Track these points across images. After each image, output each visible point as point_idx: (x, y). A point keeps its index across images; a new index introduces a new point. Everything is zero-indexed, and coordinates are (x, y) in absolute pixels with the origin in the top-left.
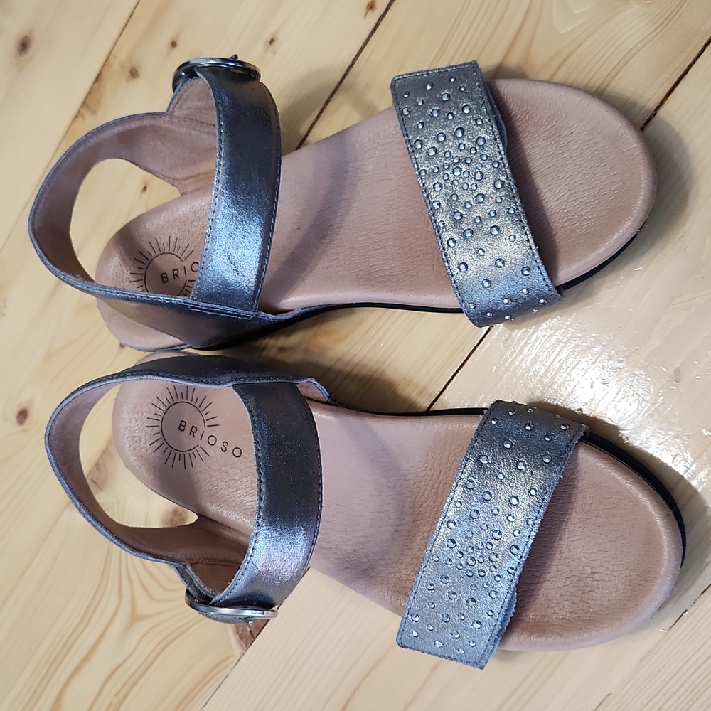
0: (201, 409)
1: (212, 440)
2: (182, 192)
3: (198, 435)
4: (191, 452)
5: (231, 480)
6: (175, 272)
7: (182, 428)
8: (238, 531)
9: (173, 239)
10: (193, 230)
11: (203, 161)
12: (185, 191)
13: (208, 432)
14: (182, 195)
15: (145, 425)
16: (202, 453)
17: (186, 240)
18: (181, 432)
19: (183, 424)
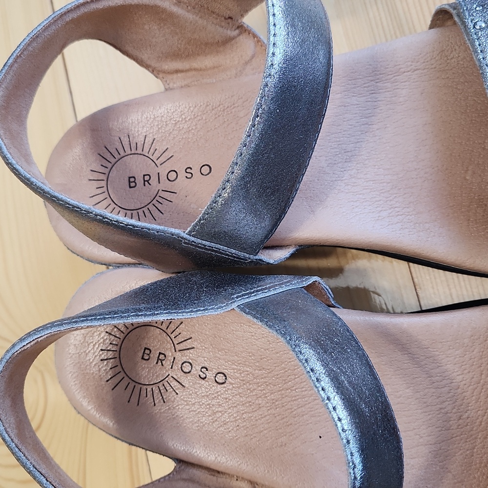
0: (169, 331)
1: (187, 368)
2: (167, 87)
3: (167, 363)
4: (160, 385)
5: (215, 413)
6: (147, 178)
7: (146, 357)
8: (229, 475)
9: (149, 140)
10: (175, 132)
11: (198, 55)
12: (171, 85)
13: (180, 357)
14: (166, 90)
15: (98, 358)
16: (174, 384)
17: (164, 143)
18: (145, 362)
19: (147, 352)
